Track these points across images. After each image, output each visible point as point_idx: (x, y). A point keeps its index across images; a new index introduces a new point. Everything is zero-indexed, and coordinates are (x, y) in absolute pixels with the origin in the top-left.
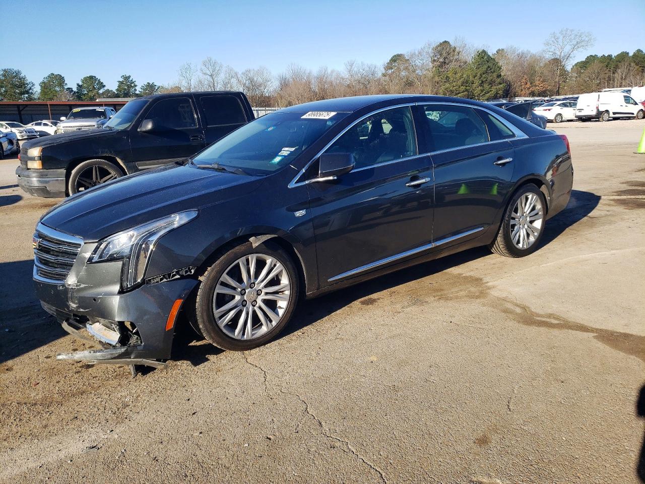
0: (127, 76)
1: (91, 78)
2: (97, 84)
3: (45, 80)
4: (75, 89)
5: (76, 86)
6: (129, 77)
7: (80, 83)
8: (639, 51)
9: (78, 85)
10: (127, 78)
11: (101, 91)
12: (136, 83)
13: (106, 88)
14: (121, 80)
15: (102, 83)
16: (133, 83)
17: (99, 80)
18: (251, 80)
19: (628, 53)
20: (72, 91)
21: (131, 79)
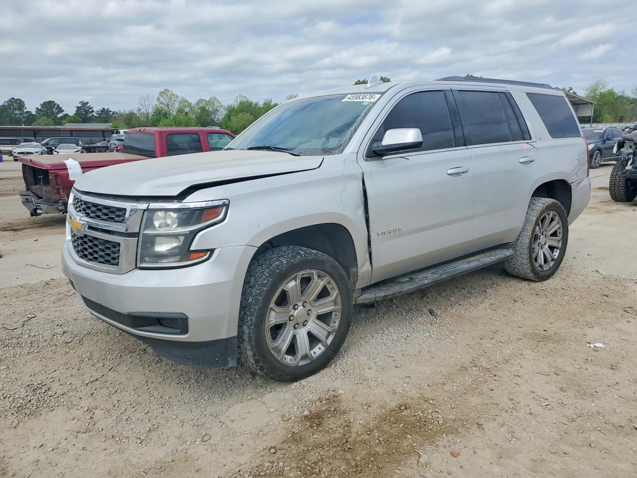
0: (85, 102)
1: (50, 102)
2: (56, 109)
3: (6, 104)
5: (35, 110)
7: (40, 107)
9: (37, 109)
11: (59, 116)
12: (94, 109)
13: (64, 113)
14: (79, 105)
16: (91, 108)
18: (203, 109)
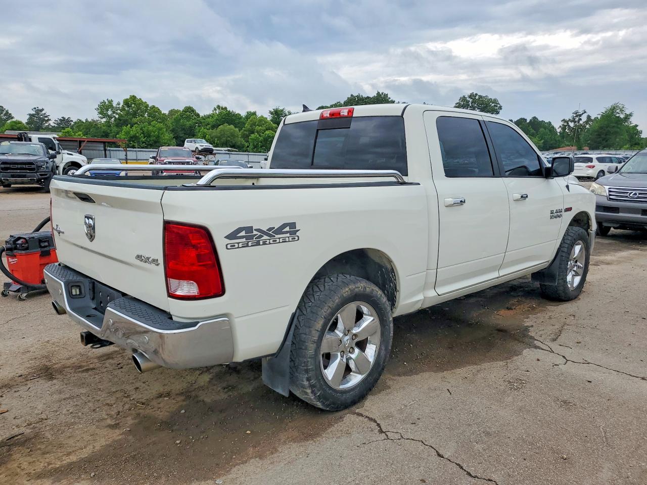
6: (42, 110)
8: (535, 118)
10: (39, 111)
15: (10, 114)
17: (7, 112)
19: (526, 120)
21: (43, 112)
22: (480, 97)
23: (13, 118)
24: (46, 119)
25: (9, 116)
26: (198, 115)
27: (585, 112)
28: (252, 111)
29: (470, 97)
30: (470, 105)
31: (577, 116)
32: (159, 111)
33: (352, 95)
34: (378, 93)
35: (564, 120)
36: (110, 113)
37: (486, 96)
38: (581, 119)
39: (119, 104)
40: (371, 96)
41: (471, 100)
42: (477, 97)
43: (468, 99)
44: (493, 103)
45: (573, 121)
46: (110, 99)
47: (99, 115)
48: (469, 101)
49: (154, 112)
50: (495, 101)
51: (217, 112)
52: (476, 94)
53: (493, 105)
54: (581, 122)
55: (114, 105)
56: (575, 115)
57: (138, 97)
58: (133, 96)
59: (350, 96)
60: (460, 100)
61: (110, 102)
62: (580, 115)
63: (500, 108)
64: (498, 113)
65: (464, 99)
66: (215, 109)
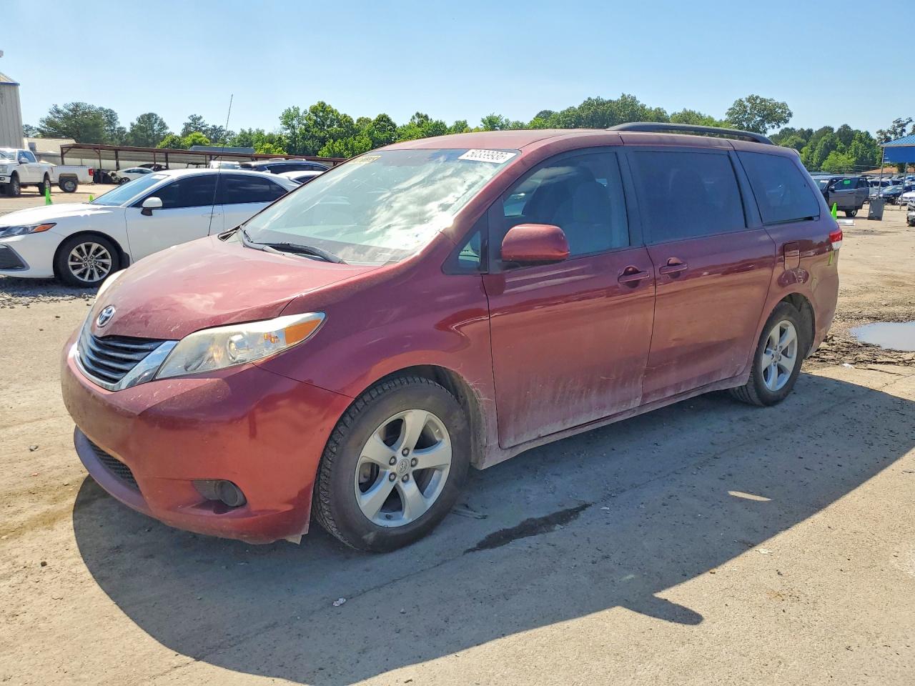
4: (128, 130)
6: (201, 118)
8: (846, 127)
10: (195, 119)
15: (164, 124)
17: (161, 121)
19: (832, 129)
20: (124, 132)
21: (201, 121)
22: (763, 100)
23: (167, 128)
24: (203, 129)
25: (163, 126)
26: (394, 126)
27: (911, 121)
28: (462, 120)
29: (749, 100)
30: (749, 111)
31: (899, 126)
32: (351, 122)
33: (589, 99)
34: (624, 95)
35: (881, 132)
36: (295, 122)
37: (771, 100)
38: (904, 130)
39: (305, 112)
40: (615, 99)
41: (750, 105)
42: (758, 101)
43: (746, 103)
44: (780, 108)
45: (895, 133)
46: (296, 106)
47: (283, 126)
48: (747, 106)
49: (345, 122)
50: (783, 106)
51: (416, 121)
52: (757, 97)
53: (780, 111)
54: (904, 134)
55: (301, 114)
56: (896, 125)
57: (327, 104)
58: (322, 103)
59: (586, 100)
60: (734, 105)
61: (297, 110)
62: (904, 125)
63: (790, 115)
64: (786, 122)
65: (740, 103)
66: (414, 118)
